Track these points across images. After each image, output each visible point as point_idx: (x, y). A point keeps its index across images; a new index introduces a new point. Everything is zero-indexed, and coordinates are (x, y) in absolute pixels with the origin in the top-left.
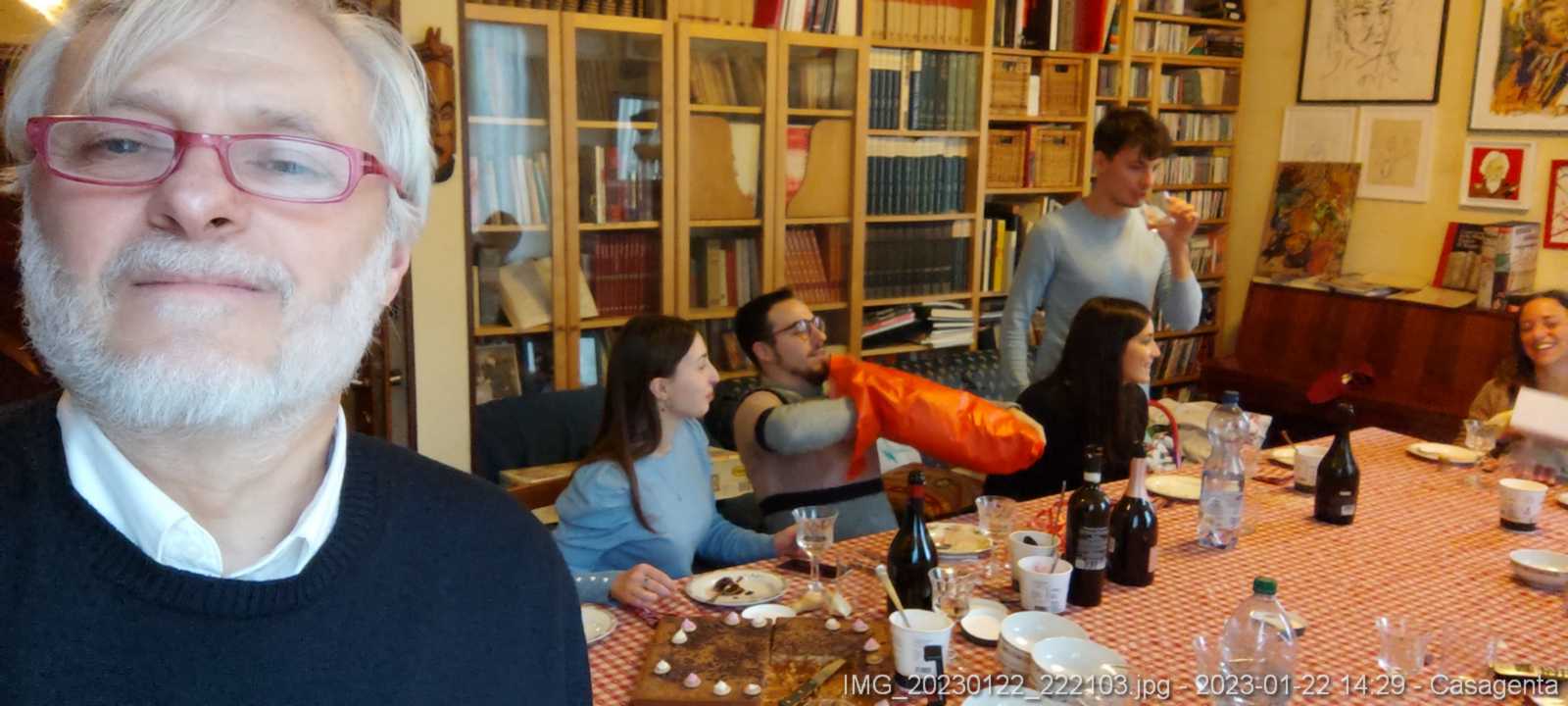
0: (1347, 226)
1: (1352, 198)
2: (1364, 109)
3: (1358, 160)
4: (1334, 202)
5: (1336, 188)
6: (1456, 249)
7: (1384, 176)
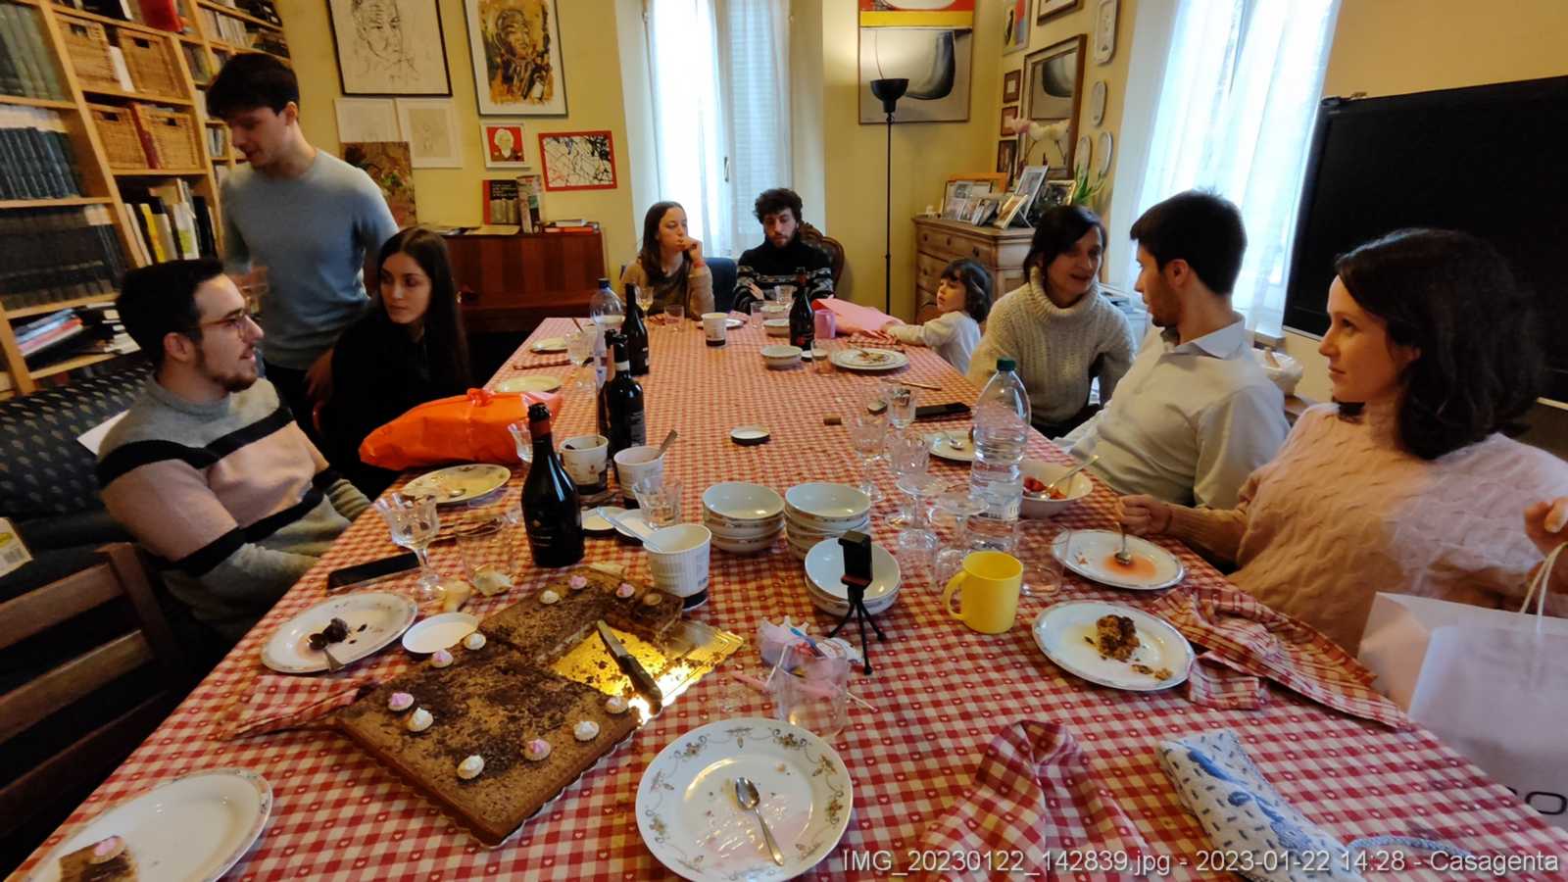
0: (412, 190)
1: (410, 169)
2: (398, 100)
3: (405, 140)
4: (396, 172)
5: (394, 162)
6: (493, 198)
7: (427, 151)
